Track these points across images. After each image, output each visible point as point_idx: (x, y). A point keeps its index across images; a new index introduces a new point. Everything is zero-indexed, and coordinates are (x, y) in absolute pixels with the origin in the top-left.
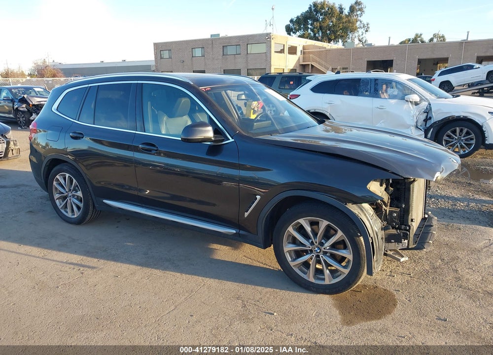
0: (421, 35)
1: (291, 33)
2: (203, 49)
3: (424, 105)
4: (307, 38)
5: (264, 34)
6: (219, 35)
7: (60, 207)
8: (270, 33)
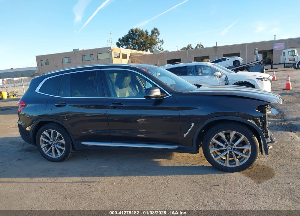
0: (191, 45)
1: (120, 47)
2: (69, 58)
3: (224, 77)
4: (130, 49)
5: (107, 47)
6: (78, 49)
7: (46, 153)
8: (111, 47)
